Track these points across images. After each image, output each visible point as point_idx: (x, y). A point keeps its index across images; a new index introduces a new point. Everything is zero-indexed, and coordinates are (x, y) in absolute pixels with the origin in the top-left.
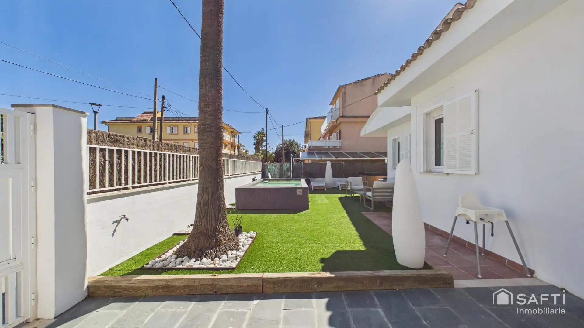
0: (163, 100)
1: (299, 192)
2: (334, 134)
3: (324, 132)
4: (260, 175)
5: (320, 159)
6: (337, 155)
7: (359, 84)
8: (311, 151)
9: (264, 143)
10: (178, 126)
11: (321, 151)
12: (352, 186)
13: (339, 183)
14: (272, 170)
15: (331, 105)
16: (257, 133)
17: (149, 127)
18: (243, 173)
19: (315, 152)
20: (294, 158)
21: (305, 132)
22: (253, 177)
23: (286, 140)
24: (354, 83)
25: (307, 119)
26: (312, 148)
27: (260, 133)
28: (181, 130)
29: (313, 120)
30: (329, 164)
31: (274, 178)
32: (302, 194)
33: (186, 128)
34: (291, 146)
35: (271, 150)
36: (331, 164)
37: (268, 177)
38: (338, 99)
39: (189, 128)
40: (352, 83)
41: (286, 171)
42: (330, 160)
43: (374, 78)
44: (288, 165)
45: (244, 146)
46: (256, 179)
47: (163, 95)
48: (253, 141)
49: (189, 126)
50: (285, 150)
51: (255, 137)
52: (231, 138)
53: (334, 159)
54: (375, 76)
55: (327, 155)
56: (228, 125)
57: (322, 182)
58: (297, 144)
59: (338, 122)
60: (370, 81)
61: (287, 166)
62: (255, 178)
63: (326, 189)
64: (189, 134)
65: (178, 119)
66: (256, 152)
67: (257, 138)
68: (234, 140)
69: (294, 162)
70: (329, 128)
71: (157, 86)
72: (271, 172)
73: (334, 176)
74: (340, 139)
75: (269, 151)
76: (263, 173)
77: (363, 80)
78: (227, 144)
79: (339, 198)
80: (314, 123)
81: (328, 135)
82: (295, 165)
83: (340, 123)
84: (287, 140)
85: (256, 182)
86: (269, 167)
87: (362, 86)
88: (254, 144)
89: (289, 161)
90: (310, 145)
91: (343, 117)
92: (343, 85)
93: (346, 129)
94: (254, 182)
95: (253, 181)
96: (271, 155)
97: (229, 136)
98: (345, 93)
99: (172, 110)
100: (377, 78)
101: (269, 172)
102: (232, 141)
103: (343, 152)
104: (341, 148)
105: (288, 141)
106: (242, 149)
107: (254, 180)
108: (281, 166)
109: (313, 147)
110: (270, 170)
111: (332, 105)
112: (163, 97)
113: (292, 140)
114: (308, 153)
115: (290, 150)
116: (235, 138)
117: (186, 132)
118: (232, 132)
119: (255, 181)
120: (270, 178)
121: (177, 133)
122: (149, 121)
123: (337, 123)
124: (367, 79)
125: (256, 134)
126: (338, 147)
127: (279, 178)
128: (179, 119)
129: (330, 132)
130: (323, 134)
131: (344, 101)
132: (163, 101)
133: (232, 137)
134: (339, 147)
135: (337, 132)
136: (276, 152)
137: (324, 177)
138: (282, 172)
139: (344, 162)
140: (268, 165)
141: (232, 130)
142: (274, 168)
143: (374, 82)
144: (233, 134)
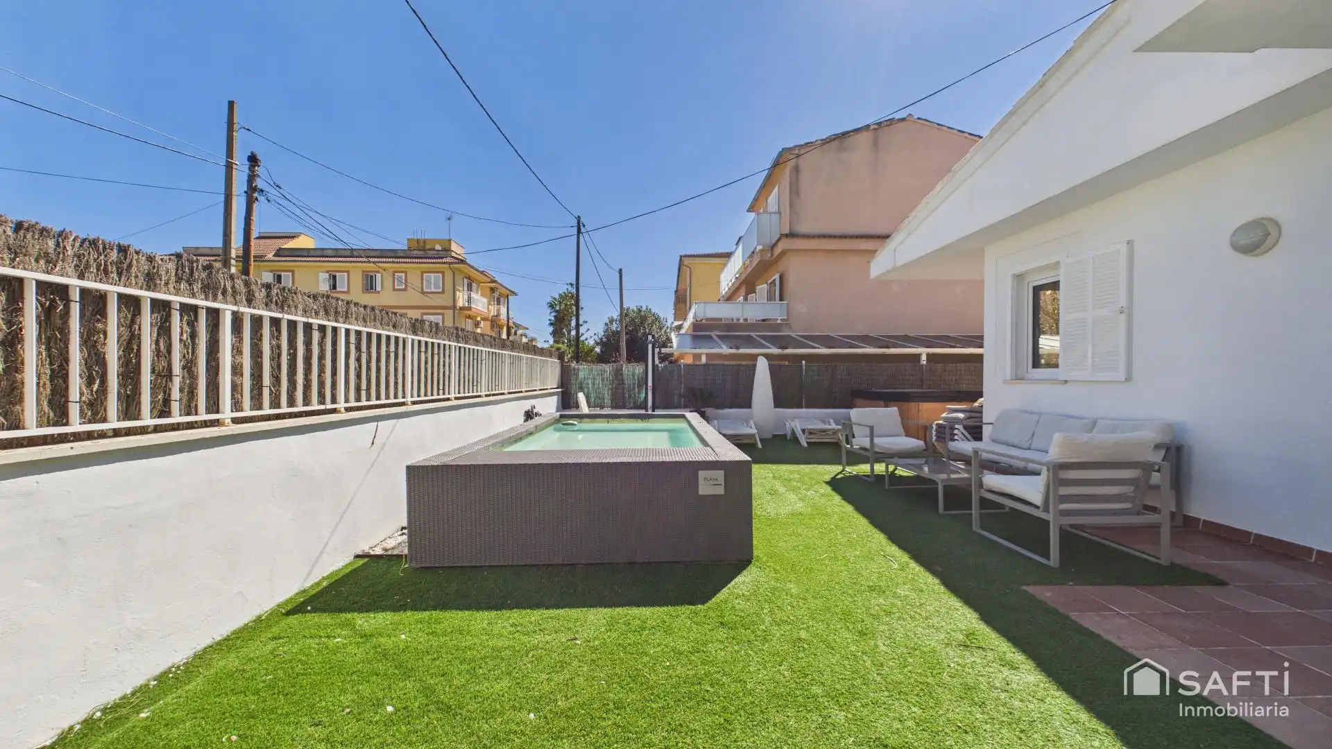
0: (252, 168)
1: (711, 485)
2: (762, 288)
3: (730, 284)
4: (553, 401)
5: (734, 351)
6: (782, 342)
7: (836, 143)
8: (702, 332)
9: (573, 323)
10: (348, 272)
11: (732, 331)
12: (876, 440)
13: (797, 426)
14: (590, 386)
15: (750, 211)
16: (557, 297)
17: (271, 274)
18: (506, 391)
19: (713, 334)
20: (657, 350)
21: (676, 292)
22: (526, 405)
23: (628, 309)
24: (822, 140)
25: (681, 256)
26: (704, 321)
27: (563, 297)
28: (357, 281)
29: (698, 260)
30: (762, 366)
31: (598, 411)
32: (720, 491)
33: (371, 277)
34: (642, 324)
35: (591, 337)
36: (769, 365)
37: (577, 406)
38: (776, 189)
39: (379, 276)
40: (816, 141)
41: (634, 389)
42: (767, 356)
43: (875, 129)
44: (638, 369)
45: (527, 329)
46: (537, 414)
47: (252, 153)
48: (549, 316)
49: (378, 272)
50: (627, 334)
51: (551, 306)
52: (489, 304)
53: (775, 351)
54: (879, 124)
55: (750, 341)
56: (482, 273)
57: (746, 421)
58: (657, 319)
59: (778, 250)
60: (865, 137)
61: (637, 371)
62: (535, 411)
63: (760, 446)
64: (379, 292)
65: (348, 253)
66: (555, 342)
67: (557, 309)
68: (498, 310)
69: (657, 361)
70: (749, 270)
71: (236, 127)
72: (588, 389)
73: (779, 401)
74: (781, 299)
75: (586, 339)
76: (562, 391)
77: (848, 132)
78: (479, 319)
79: (827, 483)
80: (700, 267)
81: (743, 291)
82: (660, 369)
83: (783, 253)
84: (631, 308)
85: (537, 421)
86: (581, 375)
87: (841, 149)
88: (551, 324)
89: (642, 358)
90: (701, 316)
91: (792, 235)
92: (792, 146)
93: (798, 270)
94: (531, 424)
95: (526, 420)
96: (592, 349)
97: (485, 300)
98: (796, 169)
99: (283, 202)
100: (885, 128)
101: (581, 389)
102: (492, 314)
103: (793, 335)
104: (786, 323)
105: (633, 311)
106: (521, 335)
107: (529, 415)
108: (618, 373)
109: (707, 319)
110: (584, 385)
111: (753, 211)
112: (253, 160)
113: (644, 308)
114: (695, 338)
115: (640, 334)
116: (501, 306)
117: (372, 288)
118: (493, 290)
119: (532, 418)
120: (585, 409)
121: (346, 290)
122: (270, 256)
123: (772, 255)
124: (857, 131)
125: (555, 299)
126: (777, 319)
127: (613, 407)
128: (352, 254)
129: (747, 284)
130: (726, 293)
131: (795, 190)
132: (253, 172)
133: (492, 303)
134: (779, 321)
135: (769, 282)
136: (604, 340)
137: (748, 405)
138: (620, 391)
139: (804, 362)
140: (578, 369)
141: (493, 285)
142: (598, 381)
143: (876, 142)
144: (496, 294)
